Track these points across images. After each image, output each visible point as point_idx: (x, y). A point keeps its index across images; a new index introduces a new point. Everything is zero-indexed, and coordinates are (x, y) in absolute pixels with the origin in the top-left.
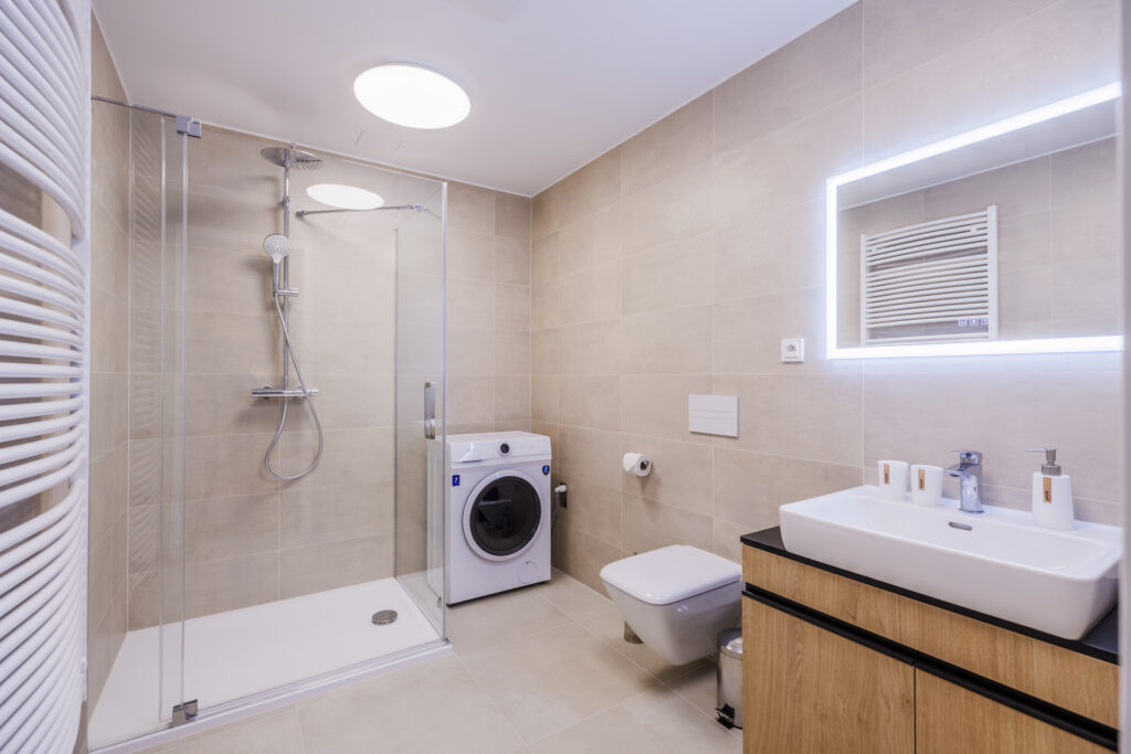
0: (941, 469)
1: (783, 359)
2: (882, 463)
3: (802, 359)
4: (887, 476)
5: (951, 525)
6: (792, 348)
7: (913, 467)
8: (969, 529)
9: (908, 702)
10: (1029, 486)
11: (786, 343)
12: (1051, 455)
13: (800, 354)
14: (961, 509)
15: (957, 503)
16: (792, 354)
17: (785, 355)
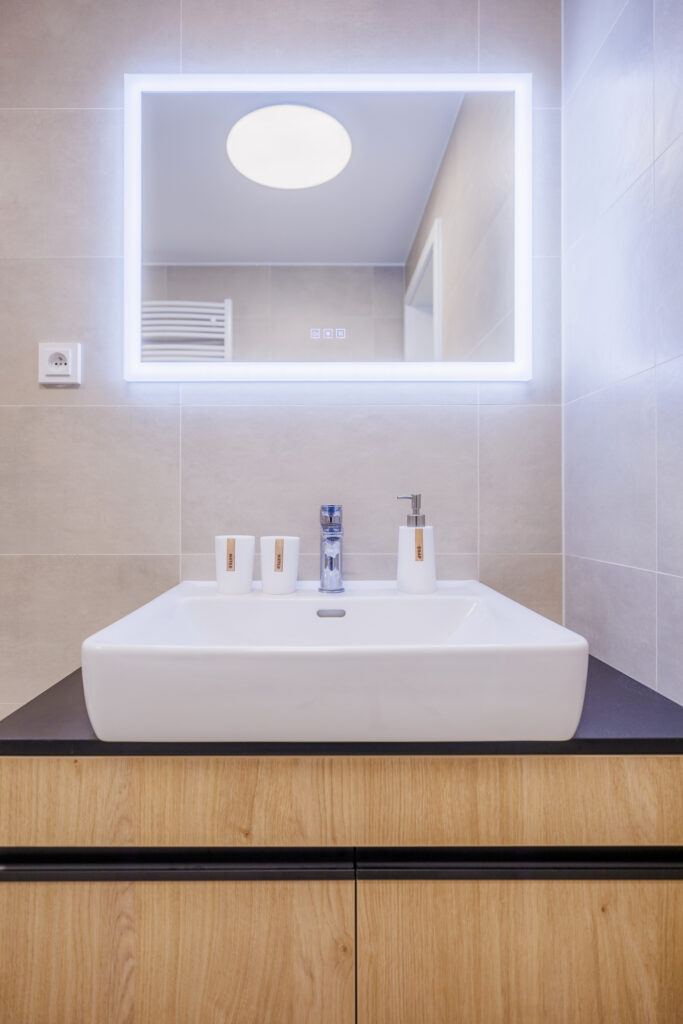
0: (297, 538)
1: (43, 379)
2: (222, 540)
3: (79, 381)
4: (231, 557)
5: (321, 614)
6: (60, 359)
7: (263, 538)
8: (342, 614)
9: (345, 949)
10: (394, 546)
11: (47, 349)
12: (416, 501)
13: (75, 372)
14: (321, 590)
15: (317, 584)
16: (60, 370)
17: (46, 371)
